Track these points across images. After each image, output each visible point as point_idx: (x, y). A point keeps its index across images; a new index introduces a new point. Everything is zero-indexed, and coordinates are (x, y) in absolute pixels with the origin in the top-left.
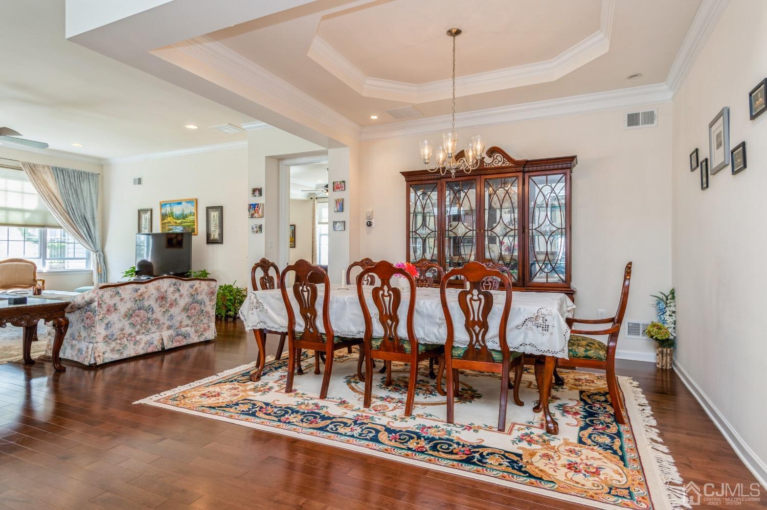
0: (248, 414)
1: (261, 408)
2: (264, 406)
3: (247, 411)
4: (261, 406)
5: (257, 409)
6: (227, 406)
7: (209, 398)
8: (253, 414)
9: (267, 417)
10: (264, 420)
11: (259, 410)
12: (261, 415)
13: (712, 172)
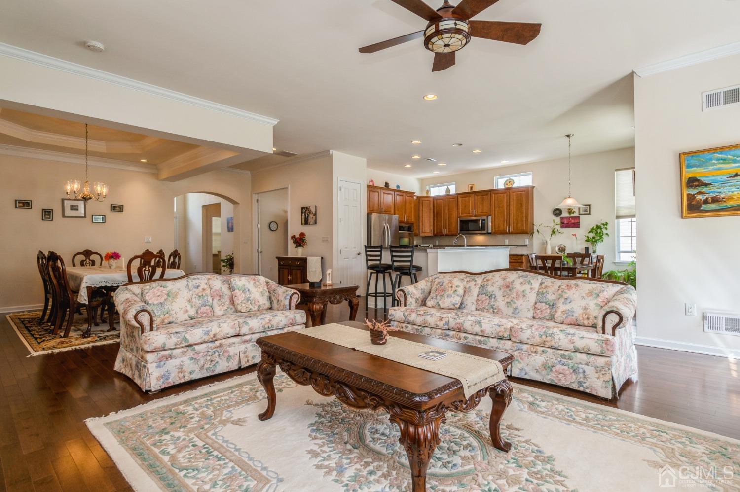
13: (64, 216)
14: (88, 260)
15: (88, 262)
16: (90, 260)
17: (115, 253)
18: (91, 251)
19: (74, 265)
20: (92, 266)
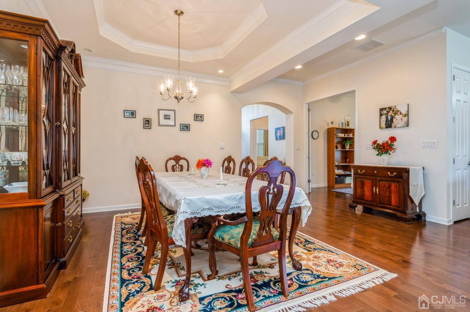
0: (309, 242)
1: (301, 243)
2: (299, 243)
3: (309, 244)
4: (301, 244)
5: (303, 243)
6: (321, 250)
7: (335, 260)
8: (306, 241)
9: (299, 238)
10: (302, 237)
11: (302, 242)
12: (302, 240)
13: (159, 125)
14: (177, 165)
15: (177, 167)
16: (179, 165)
17: (207, 160)
18: (180, 157)
19: (167, 171)
20: (181, 171)
